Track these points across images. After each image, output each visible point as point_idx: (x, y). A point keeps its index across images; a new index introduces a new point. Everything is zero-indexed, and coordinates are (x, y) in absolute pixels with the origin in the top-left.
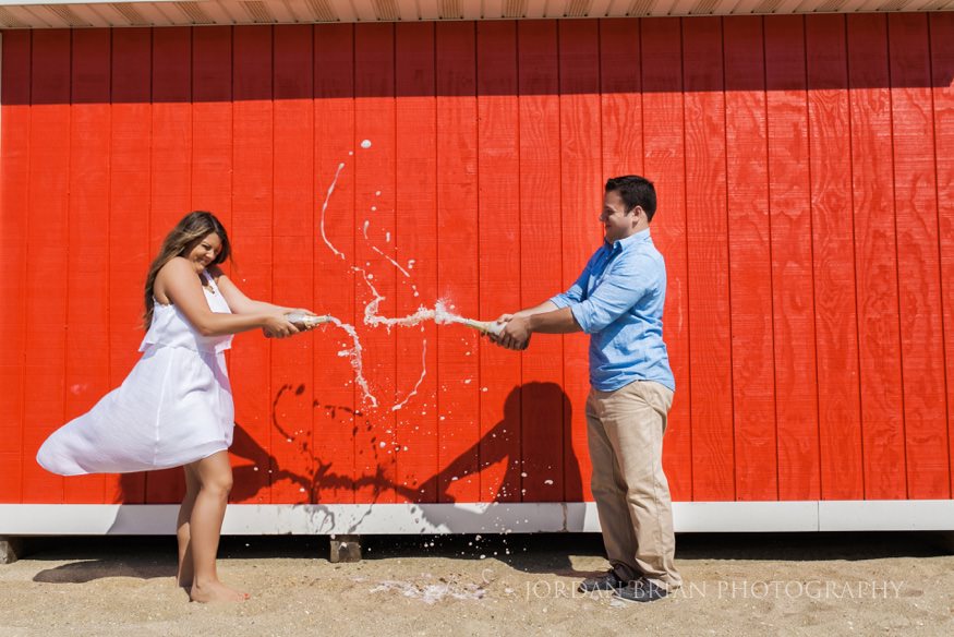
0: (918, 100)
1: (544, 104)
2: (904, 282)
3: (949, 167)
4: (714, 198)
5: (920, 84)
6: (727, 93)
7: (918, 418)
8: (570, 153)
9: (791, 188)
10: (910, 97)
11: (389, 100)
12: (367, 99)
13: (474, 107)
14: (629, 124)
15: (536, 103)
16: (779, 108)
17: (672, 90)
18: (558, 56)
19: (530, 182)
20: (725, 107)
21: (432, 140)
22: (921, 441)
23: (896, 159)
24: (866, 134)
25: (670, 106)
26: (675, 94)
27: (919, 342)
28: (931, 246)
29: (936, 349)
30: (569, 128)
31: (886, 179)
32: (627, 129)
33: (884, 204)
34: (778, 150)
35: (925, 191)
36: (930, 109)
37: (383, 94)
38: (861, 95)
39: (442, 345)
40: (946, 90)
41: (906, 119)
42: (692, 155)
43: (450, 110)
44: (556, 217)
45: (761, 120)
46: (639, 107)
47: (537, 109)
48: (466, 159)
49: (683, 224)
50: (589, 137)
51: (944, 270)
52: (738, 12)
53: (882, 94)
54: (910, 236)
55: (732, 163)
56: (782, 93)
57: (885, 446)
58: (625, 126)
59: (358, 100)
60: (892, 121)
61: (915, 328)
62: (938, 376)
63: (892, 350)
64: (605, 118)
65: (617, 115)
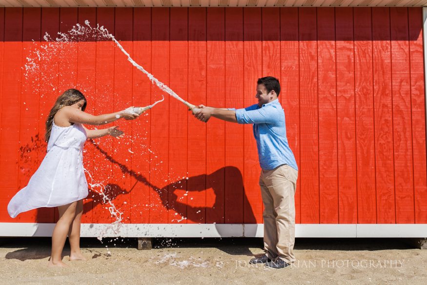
0: (403, 46)
1: (237, 45)
2: (395, 127)
3: (416, 76)
4: (312, 88)
5: (404, 39)
6: (318, 41)
7: (401, 188)
8: (249, 68)
9: (346, 84)
10: (399, 45)
11: (167, 42)
12: (157, 42)
13: (205, 46)
14: (275, 55)
15: (233, 45)
16: (341, 49)
17: (294, 40)
18: (243, 23)
19: (230, 80)
20: (317, 48)
21: (186, 61)
22: (402, 198)
23: (393, 72)
24: (380, 61)
25: (293, 47)
26: (295, 42)
27: (402, 154)
28: (408, 111)
29: (409, 157)
30: (248, 56)
31: (388, 81)
32: (274, 57)
33: (387, 92)
34: (341, 67)
35: (406, 87)
36: (408, 50)
37: (164, 39)
38: (378, 43)
39: (189, 152)
40: (415, 42)
41: (398, 55)
42: (302, 69)
43: (194, 47)
44: (241, 96)
45: (333, 54)
46: (279, 47)
47: (234, 47)
48: (201, 69)
49: (298, 100)
50: (256, 60)
51: (413, 122)
52: (324, 5)
53: (387, 43)
54: (398, 106)
55: (320, 73)
56: (343, 42)
57: (386, 200)
58: (273, 56)
59: (153, 42)
60: (391, 55)
61: (400, 148)
62: (410, 169)
63: (390, 157)
64: (264, 52)
65: (269, 50)
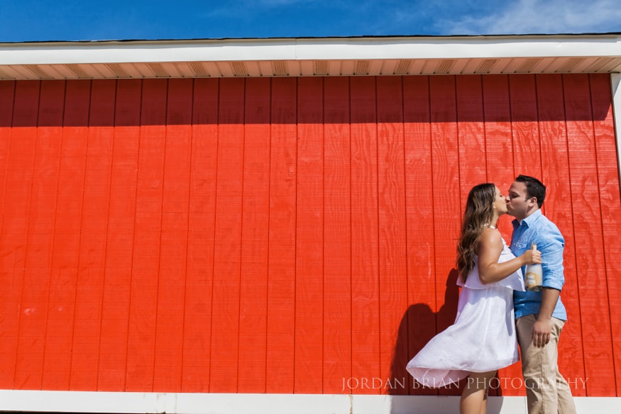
0: (584, 129)
1: (340, 130)
2: (579, 247)
3: (606, 172)
4: (451, 191)
5: (585, 118)
6: (459, 123)
7: (592, 340)
8: (358, 161)
9: (503, 184)
10: (579, 127)
11: (240, 126)
12: (226, 125)
13: (295, 130)
14: (395, 143)
15: (335, 128)
16: (493, 133)
17: (424, 121)
18: (350, 99)
19: (331, 179)
20: (458, 133)
21: (268, 152)
22: (594, 356)
23: (571, 167)
24: (551, 150)
25: (422, 131)
26: (425, 124)
27: (590, 288)
28: (596, 224)
29: (602, 293)
30: (356, 144)
31: (565, 179)
32: (394, 145)
33: (564, 196)
34: (493, 160)
35: (591, 188)
36: (592, 134)
37: (237, 122)
38: (546, 125)
39: (270, 285)
40: (602, 123)
41: (577, 141)
42: (436, 163)
43: (280, 133)
44: (347, 202)
45: (481, 140)
46: (401, 132)
47: (336, 132)
48: (289, 164)
49: (431, 207)
50: (369, 150)
51: (606, 240)
52: (466, 72)
53: (560, 125)
54: (582, 217)
55: (463, 168)
56: (495, 123)
57: (570, 359)
58: (393, 144)
59: (221, 126)
60: (567, 142)
61: (588, 279)
62: (605, 311)
63: (573, 293)
64: (380, 139)
65: (387, 136)
